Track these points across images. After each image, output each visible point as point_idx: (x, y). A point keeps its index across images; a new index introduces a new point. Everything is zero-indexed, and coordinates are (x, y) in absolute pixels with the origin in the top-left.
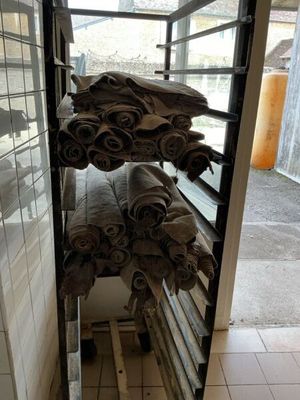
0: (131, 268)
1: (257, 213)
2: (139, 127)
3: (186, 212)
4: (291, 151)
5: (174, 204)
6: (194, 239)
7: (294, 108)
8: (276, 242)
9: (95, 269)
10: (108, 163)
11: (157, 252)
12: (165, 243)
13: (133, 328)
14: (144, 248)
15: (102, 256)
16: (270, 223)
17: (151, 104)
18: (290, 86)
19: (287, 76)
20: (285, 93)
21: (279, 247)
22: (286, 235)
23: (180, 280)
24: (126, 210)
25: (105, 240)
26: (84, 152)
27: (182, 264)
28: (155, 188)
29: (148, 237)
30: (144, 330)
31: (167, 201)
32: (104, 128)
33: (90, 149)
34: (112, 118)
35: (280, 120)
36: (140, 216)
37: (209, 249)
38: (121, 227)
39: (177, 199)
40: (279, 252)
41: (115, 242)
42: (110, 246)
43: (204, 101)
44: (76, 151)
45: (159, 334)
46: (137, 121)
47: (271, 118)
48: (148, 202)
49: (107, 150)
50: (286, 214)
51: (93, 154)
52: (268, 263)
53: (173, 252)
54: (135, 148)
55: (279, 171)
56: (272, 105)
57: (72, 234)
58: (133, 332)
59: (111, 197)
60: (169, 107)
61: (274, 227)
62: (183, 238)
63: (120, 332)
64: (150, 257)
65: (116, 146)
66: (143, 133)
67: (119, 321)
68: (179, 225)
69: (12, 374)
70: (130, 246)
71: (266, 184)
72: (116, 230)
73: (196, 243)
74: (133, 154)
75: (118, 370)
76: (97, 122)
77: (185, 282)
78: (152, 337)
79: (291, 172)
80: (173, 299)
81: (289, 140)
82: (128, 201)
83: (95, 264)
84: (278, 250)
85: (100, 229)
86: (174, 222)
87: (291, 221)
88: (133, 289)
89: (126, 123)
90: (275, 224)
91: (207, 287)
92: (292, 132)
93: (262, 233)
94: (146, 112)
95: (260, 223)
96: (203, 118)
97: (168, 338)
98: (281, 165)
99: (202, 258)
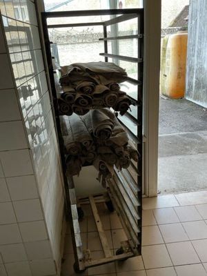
0: (98, 160)
1: (173, 127)
2: (94, 93)
3: (122, 131)
4: (194, 85)
5: (116, 127)
6: (127, 143)
7: (193, 56)
8: (185, 144)
9: (81, 163)
10: (82, 111)
11: (110, 151)
12: (113, 147)
13: (103, 201)
14: (103, 150)
15: (83, 156)
16: (181, 133)
17: (99, 79)
18: (190, 41)
19: (187, 36)
20: (186, 47)
21: (187, 147)
22: (192, 139)
23: (122, 164)
24: (92, 133)
25: (84, 148)
26: (70, 107)
27: (121, 156)
28: (105, 121)
29: (104, 145)
30: (109, 200)
31: (112, 126)
32: (78, 95)
33: (73, 106)
34: (82, 90)
35: (185, 65)
36: (99, 135)
37: (135, 148)
38: (91, 141)
39: (117, 125)
40: (187, 150)
41: (88, 149)
42: (87, 151)
43: (125, 74)
44: (67, 108)
45: (117, 200)
46: (93, 89)
47: (179, 64)
48: (102, 128)
49: (81, 106)
50: (192, 126)
51: (74, 108)
52: (180, 157)
53: (117, 150)
54: (93, 103)
55: (187, 99)
56: (179, 56)
57: (68, 147)
58: (103, 202)
59: (84, 127)
60: (108, 79)
61: (184, 135)
62: (121, 143)
63: (96, 203)
64: (106, 154)
65: (85, 103)
66: (97, 96)
67: (95, 196)
68: (119, 137)
69: (44, 220)
70: (96, 150)
71: (179, 108)
72: (89, 143)
73: (128, 146)
74: (93, 106)
75: (96, 221)
76: (74, 92)
77: (124, 164)
78: (113, 202)
79: (195, 99)
80: (119, 174)
81: (192, 78)
82: (92, 128)
83: (80, 160)
84: (186, 149)
85: (81, 143)
86: (117, 136)
87: (195, 130)
88: (100, 170)
89: (88, 91)
90: (185, 133)
91: (137, 167)
92: (193, 72)
93: (176, 139)
94: (97, 84)
95: (174, 134)
96: (126, 83)
97: (121, 199)
98: (188, 95)
99: (132, 152)
